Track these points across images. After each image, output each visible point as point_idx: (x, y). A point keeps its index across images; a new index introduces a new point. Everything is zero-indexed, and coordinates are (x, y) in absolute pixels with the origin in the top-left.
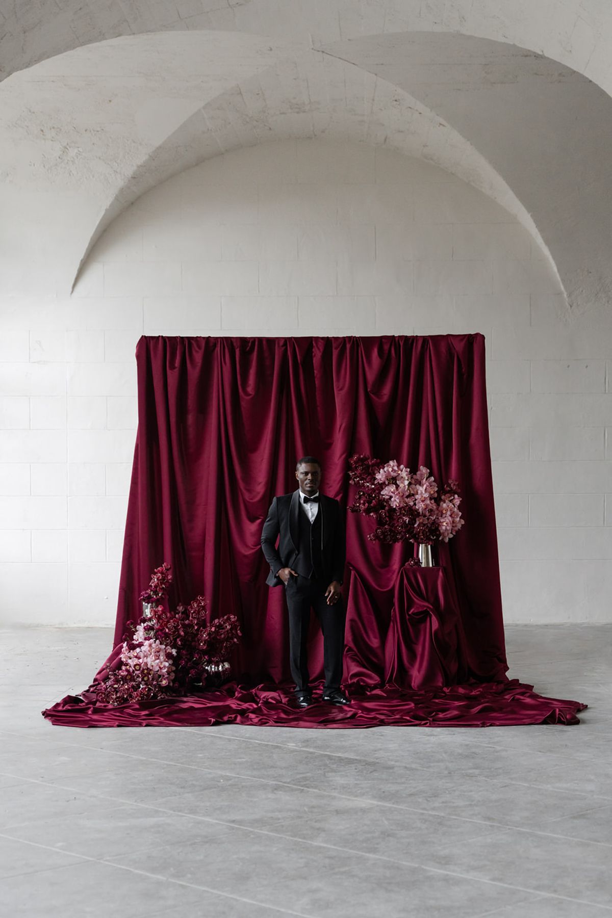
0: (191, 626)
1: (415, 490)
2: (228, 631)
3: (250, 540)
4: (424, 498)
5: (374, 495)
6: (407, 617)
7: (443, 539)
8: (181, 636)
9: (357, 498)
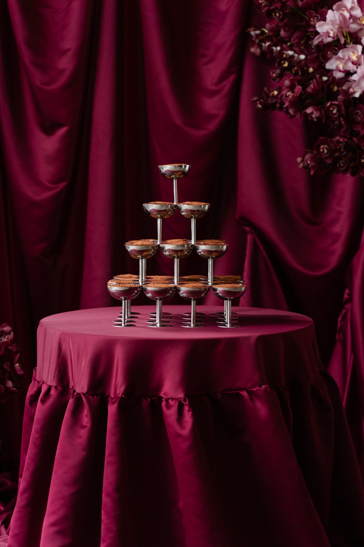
3: (46, 170)
9: (274, 75)
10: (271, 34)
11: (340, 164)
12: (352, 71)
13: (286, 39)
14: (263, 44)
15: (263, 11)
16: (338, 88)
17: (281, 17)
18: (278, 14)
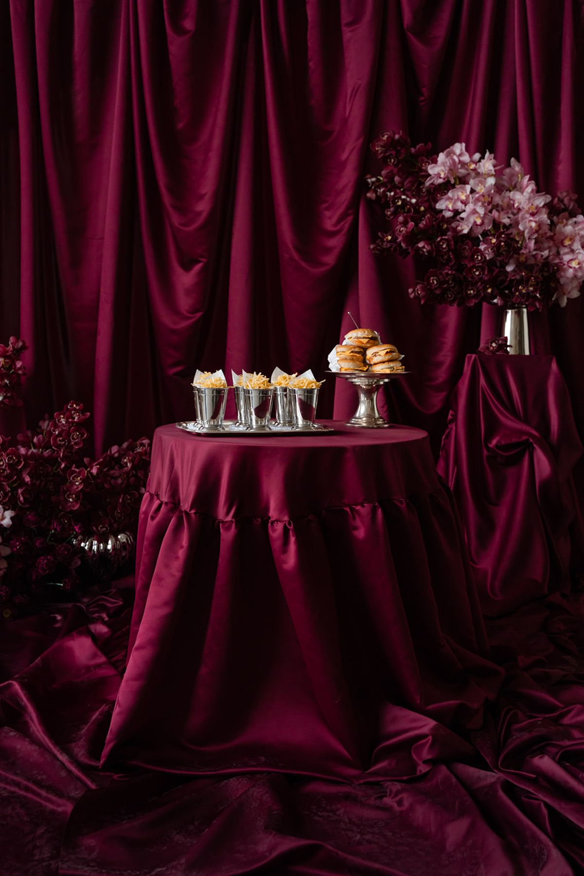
0: (53, 461)
1: (506, 200)
2: (127, 473)
3: (184, 302)
4: (537, 207)
5: (422, 209)
6: (485, 452)
7: (557, 299)
8: (26, 484)
9: (389, 213)
10: (385, 180)
11: (448, 295)
12: (460, 211)
13: (400, 185)
14: (379, 190)
15: (380, 157)
16: (447, 225)
17: (395, 163)
18: (393, 160)
